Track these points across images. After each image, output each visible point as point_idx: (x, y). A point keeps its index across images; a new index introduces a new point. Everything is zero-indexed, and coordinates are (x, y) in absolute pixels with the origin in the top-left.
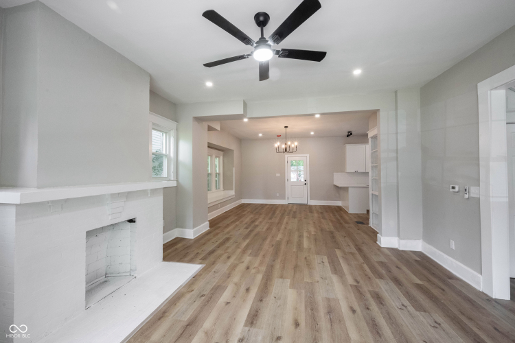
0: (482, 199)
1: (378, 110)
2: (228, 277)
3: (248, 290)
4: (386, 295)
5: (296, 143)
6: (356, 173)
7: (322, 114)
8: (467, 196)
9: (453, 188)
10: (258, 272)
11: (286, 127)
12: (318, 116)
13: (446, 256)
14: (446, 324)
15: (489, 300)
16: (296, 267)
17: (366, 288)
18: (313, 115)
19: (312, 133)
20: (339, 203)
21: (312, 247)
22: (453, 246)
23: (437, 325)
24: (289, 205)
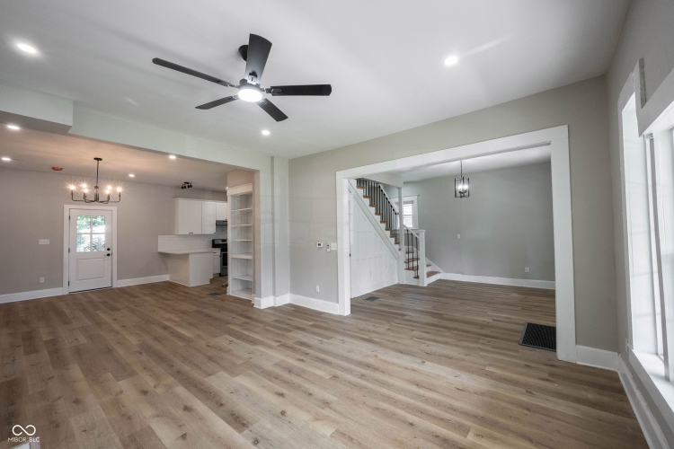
0: (339, 251)
1: (258, 171)
2: (129, 418)
3: (187, 409)
4: (305, 340)
5: (119, 189)
6: (191, 235)
7: (179, 156)
8: (328, 250)
9: (319, 245)
10: (169, 387)
11: (98, 159)
12: (173, 157)
13: (312, 299)
14: (346, 339)
15: (345, 317)
16: (210, 359)
17: (290, 343)
18: (167, 154)
19: (132, 176)
20: (166, 278)
21: (198, 332)
22: (318, 290)
23: (343, 342)
24: (71, 294)
